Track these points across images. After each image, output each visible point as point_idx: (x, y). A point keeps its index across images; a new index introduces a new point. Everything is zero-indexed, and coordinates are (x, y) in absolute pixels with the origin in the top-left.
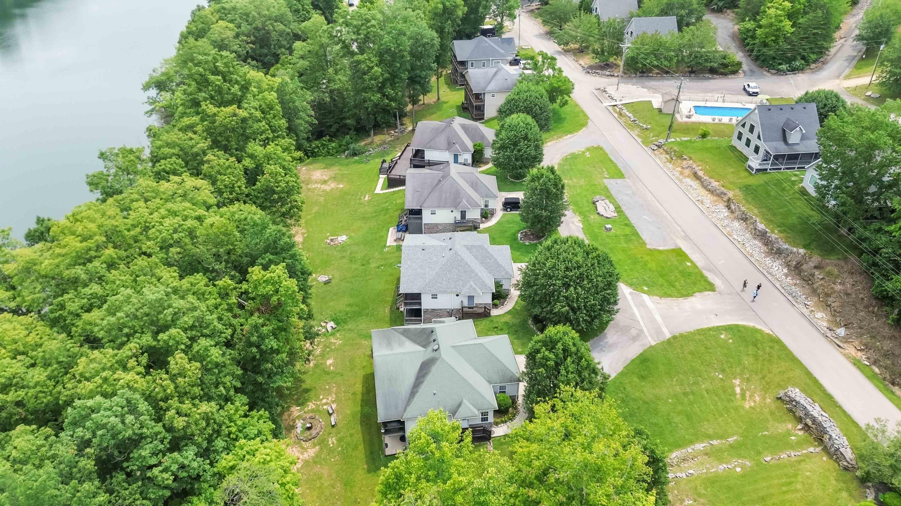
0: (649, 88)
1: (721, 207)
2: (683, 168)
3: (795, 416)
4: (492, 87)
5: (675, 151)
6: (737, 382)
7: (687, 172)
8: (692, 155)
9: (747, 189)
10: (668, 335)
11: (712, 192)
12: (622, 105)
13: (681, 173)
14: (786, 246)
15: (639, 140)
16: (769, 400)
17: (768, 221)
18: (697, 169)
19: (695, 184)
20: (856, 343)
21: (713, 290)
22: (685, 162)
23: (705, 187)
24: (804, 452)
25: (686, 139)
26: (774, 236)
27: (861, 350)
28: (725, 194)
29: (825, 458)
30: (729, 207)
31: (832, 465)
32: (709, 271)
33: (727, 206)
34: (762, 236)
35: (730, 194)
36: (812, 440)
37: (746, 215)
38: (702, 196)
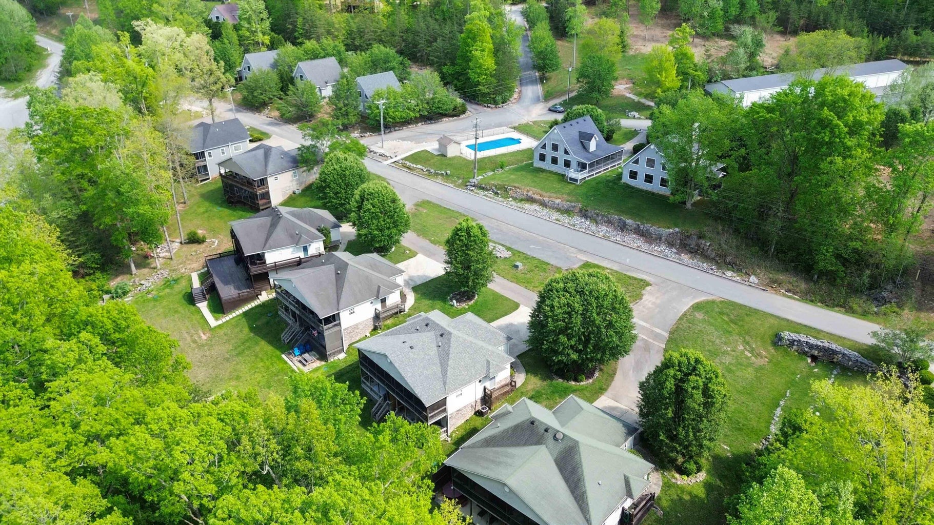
0: (411, 140)
1: (577, 219)
2: (514, 198)
3: (799, 354)
4: (271, 169)
5: (496, 186)
6: (741, 347)
8: (515, 184)
9: (586, 196)
10: (666, 335)
11: (559, 209)
12: (402, 159)
13: (517, 202)
14: (664, 231)
15: (452, 186)
16: (773, 351)
17: (632, 216)
18: (530, 194)
20: (769, 283)
21: (648, 284)
22: (511, 192)
23: (551, 207)
24: (833, 376)
25: (490, 173)
26: (647, 226)
27: (776, 287)
30: (585, 216)
32: (627, 271)
33: (582, 216)
34: (636, 230)
35: (580, 205)
36: (827, 366)
38: (554, 215)
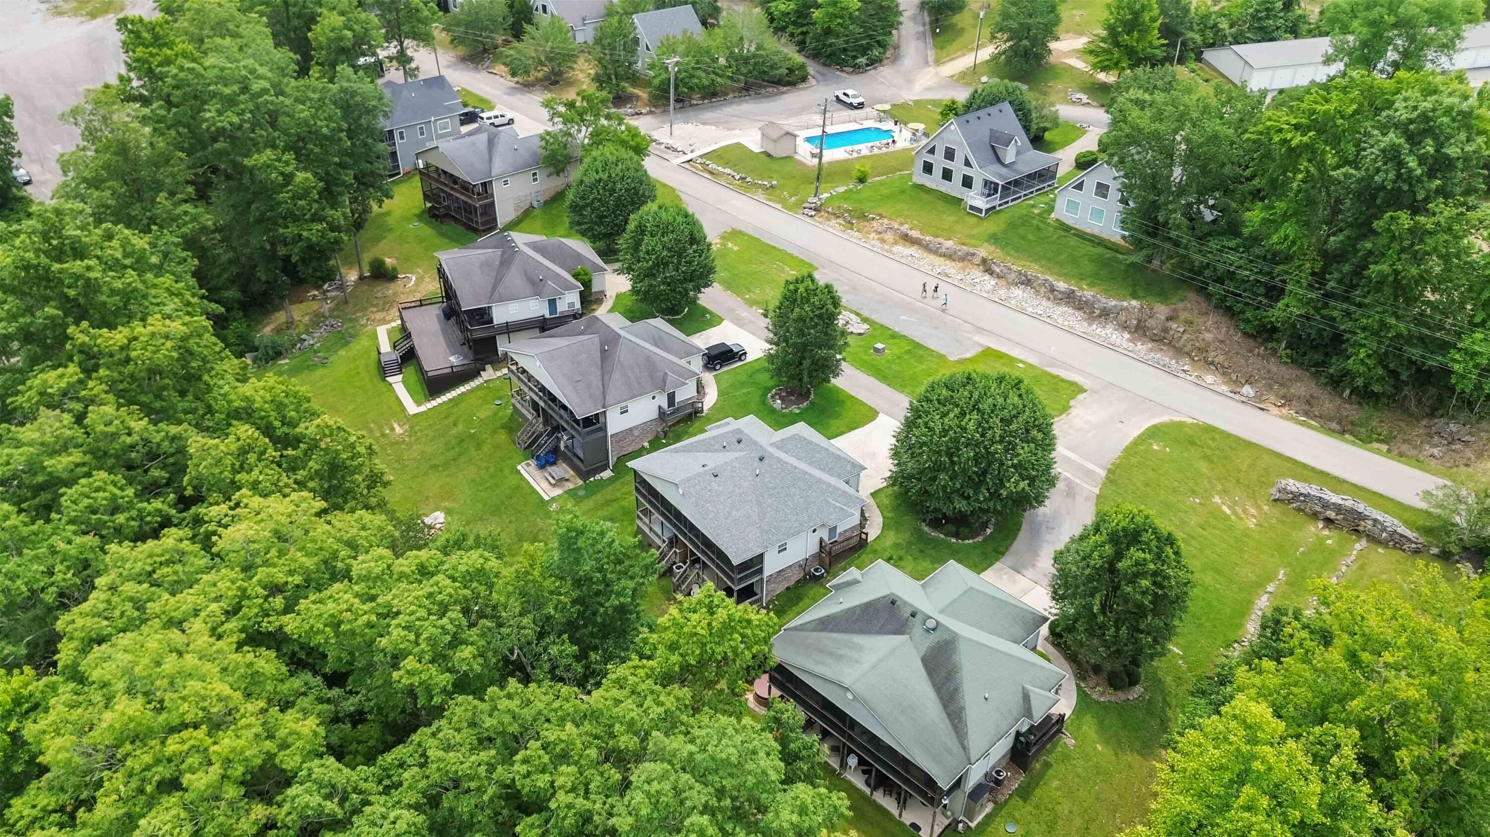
0: (716, 124)
1: (977, 274)
2: (880, 233)
3: (1306, 514)
4: (498, 167)
5: (849, 211)
6: (1217, 499)
7: (889, 236)
8: (880, 211)
9: (994, 239)
10: (1103, 473)
11: (950, 256)
13: (883, 241)
14: (1113, 303)
15: (779, 207)
16: (1266, 508)
17: (1066, 277)
18: (905, 228)
19: (913, 250)
20: (1273, 398)
21: (1082, 390)
22: (875, 224)
23: (936, 252)
24: (1355, 552)
25: (842, 189)
26: (1088, 293)
27: (1282, 406)
28: (973, 254)
29: (1380, 550)
30: (989, 271)
31: (1397, 555)
32: (1051, 366)
33: (985, 271)
34: (1069, 298)
35: (982, 252)
36: (1348, 536)
37: (1026, 276)
38: (940, 266)
